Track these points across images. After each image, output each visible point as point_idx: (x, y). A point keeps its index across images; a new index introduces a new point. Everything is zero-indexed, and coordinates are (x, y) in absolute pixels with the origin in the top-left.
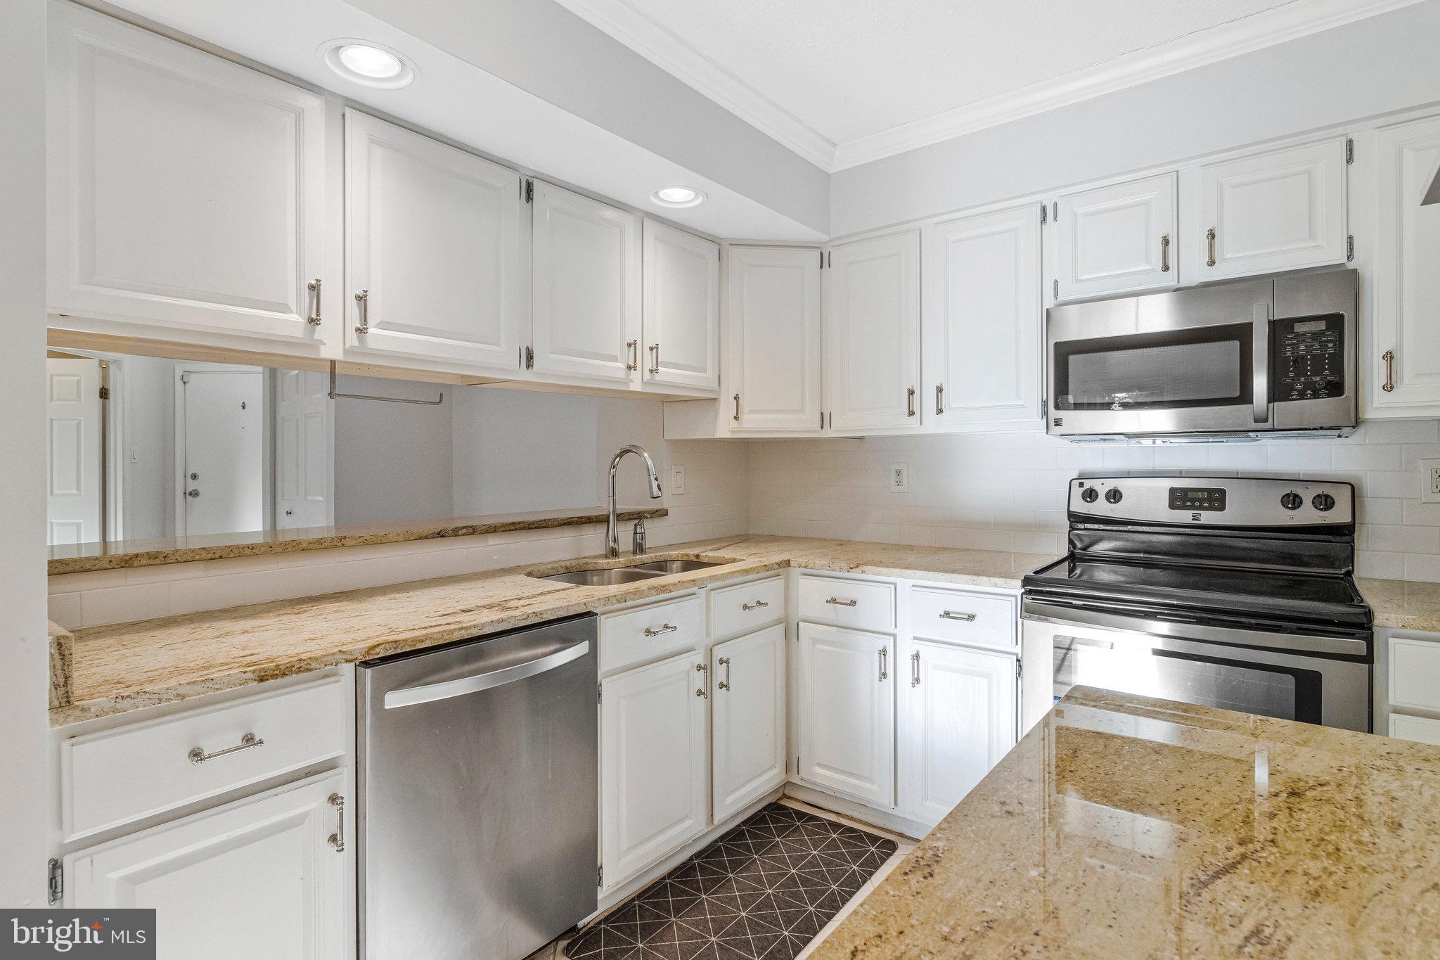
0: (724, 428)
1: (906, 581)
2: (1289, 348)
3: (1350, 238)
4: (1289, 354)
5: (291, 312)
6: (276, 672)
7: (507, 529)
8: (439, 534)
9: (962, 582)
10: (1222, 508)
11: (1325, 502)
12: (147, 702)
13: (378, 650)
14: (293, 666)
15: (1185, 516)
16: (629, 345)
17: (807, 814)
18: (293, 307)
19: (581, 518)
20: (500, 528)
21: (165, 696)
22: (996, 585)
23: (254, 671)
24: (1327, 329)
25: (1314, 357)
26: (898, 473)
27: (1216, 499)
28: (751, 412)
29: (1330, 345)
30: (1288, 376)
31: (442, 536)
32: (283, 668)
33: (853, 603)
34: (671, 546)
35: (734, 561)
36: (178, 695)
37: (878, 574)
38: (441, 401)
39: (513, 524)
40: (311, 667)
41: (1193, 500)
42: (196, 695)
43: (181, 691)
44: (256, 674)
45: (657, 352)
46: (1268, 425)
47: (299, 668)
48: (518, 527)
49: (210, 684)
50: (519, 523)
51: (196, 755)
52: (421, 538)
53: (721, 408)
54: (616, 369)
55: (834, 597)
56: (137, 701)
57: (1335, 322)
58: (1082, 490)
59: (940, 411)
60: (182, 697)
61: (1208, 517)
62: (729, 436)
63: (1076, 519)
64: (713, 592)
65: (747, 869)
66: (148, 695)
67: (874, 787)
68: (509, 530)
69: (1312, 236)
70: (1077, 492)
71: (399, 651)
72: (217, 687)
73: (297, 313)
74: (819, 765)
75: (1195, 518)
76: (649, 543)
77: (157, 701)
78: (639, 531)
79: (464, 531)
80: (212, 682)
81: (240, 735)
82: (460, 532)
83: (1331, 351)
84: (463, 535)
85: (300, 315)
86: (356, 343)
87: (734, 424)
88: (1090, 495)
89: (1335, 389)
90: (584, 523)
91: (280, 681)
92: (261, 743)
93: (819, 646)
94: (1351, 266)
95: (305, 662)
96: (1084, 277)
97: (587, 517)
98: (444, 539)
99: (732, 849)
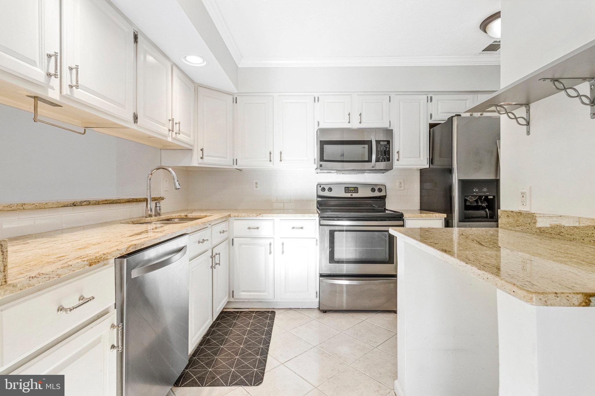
0: (195, 162)
1: (277, 218)
2: (379, 148)
3: (390, 121)
4: (379, 150)
5: (37, 67)
6: (96, 261)
7: (104, 203)
8: (73, 204)
9: (299, 216)
10: (357, 192)
11: (380, 190)
12: (44, 279)
13: (130, 249)
14: (102, 257)
15: (349, 195)
16: (170, 120)
17: (239, 311)
18: (38, 64)
19: (133, 199)
20: (101, 202)
21: (52, 276)
22: (310, 216)
23: (87, 261)
24: (387, 144)
25: (384, 150)
26: (256, 183)
27: (356, 190)
28: (207, 156)
29: (388, 148)
30: (379, 155)
31: (75, 206)
32: (98, 258)
33: (258, 228)
34: (174, 212)
35: (206, 216)
36: (57, 275)
37: (268, 217)
38: (85, 133)
39: (106, 200)
40: (108, 258)
41: (351, 190)
42: (65, 274)
43: (59, 272)
44: (88, 262)
45: (179, 125)
46: (374, 169)
47: (104, 258)
48: (108, 202)
49: (70, 268)
50: (109, 200)
51: (61, 309)
52: (64, 206)
53: (194, 153)
54: (164, 130)
55: (249, 227)
56: (40, 279)
57: (388, 142)
58: (321, 188)
59: (281, 161)
60: (59, 275)
61: (355, 195)
62: (197, 165)
63: (319, 196)
64: (213, 226)
65: (231, 333)
66: (44, 275)
67: (266, 294)
68: (105, 204)
69: (382, 120)
70: (320, 189)
71: (136, 249)
72: (73, 269)
73: (40, 68)
74: (243, 291)
75: (351, 195)
76: (162, 211)
77: (48, 279)
78: (158, 205)
79: (85, 203)
80: (71, 267)
81: (77, 297)
82: (83, 204)
83: (388, 150)
84: (85, 205)
85: (42, 70)
86: (69, 93)
87: (200, 160)
88: (323, 189)
89: (388, 160)
90: (134, 202)
91: (97, 265)
92: (93, 298)
93: (242, 246)
94: (391, 128)
95: (106, 255)
96: (326, 121)
97: (135, 199)
98: (75, 207)
99: (220, 329)
